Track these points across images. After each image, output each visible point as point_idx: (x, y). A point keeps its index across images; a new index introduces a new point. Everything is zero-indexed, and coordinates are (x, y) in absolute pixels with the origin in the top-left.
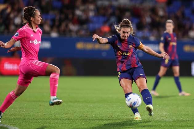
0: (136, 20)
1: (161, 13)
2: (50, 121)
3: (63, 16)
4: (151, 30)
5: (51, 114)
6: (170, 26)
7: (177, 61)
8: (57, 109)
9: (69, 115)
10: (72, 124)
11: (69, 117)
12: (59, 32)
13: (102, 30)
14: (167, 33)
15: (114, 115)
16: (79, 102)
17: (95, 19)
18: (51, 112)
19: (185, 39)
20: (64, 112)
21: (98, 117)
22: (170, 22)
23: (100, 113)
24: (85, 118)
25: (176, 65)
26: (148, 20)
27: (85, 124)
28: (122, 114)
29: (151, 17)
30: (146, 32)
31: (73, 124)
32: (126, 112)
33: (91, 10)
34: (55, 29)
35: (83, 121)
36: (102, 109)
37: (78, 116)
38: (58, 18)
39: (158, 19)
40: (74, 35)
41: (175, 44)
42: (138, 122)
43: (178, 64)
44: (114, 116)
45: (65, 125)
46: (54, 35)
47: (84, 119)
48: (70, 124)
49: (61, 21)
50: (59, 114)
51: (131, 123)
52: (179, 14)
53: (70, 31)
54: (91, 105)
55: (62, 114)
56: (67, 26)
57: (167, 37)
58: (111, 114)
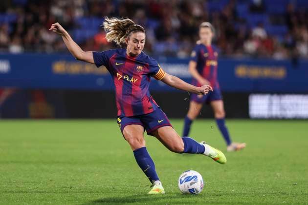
0: (154, 24)
1: (197, 11)
2: (9, 196)
3: (30, 17)
4: (180, 40)
5: (11, 185)
6: (207, 33)
7: (219, 92)
8: (20, 176)
9: (41, 185)
10: (46, 200)
11: (42, 189)
12: (23, 44)
13: (97, 40)
14: (202, 45)
15: (118, 185)
16: (58, 162)
17: (85, 22)
18: (10, 180)
19: (239, 56)
20: (33, 181)
21: (91, 188)
22: (206, 27)
23: (93, 182)
24: (69, 190)
25: (217, 99)
26: (175, 23)
27: (69, 200)
28: (132, 184)
29: (179, 17)
30: (171, 44)
31: (48, 201)
32: (138, 179)
33: (78, 7)
34: (17, 39)
35: (66, 195)
36: (97, 175)
37: (56, 187)
38: (21, 20)
39: (191, 22)
40: (49, 50)
41: (214, 63)
42: (158, 196)
43: (220, 97)
44: (117, 187)
45: (34, 202)
46: (15, 49)
47: (67, 192)
48: (43, 200)
49: (27, 26)
50: (24, 183)
51: (147, 198)
52: (227, 12)
53: (43, 42)
54: (79, 169)
55: (30, 185)
56: (37, 34)
57: (202, 51)
58: (113, 184)
